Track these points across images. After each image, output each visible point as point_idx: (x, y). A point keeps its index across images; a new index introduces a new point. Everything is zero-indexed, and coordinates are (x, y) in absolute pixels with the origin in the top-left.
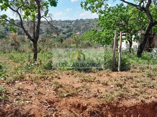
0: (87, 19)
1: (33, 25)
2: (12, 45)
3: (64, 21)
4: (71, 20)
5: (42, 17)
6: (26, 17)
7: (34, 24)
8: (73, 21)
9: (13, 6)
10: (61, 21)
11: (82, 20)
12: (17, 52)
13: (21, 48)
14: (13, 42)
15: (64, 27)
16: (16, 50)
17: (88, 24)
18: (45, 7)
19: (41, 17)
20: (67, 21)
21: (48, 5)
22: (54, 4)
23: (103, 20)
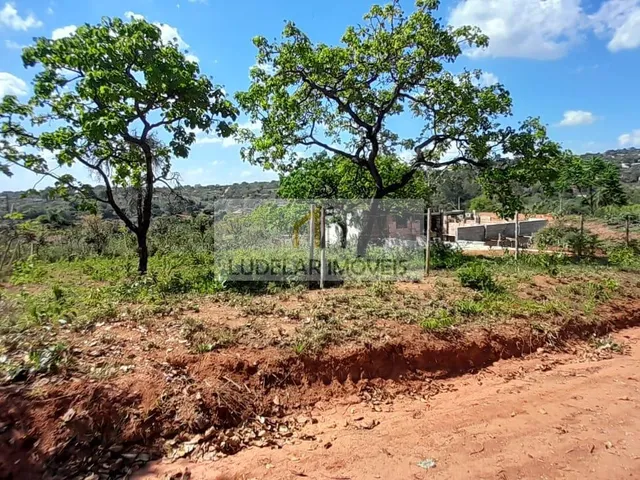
1: (137, 196)
2: (89, 243)
3: (208, 187)
4: (221, 185)
6: (121, 179)
7: (140, 196)
8: (226, 187)
9: (88, 156)
10: (200, 187)
11: (244, 183)
12: (101, 256)
13: (110, 248)
14: (92, 236)
15: (206, 200)
16: (99, 251)
17: (259, 192)
18: (162, 158)
19: (155, 180)
20: (212, 188)
21: (169, 154)
22: (182, 152)
23: (288, 183)
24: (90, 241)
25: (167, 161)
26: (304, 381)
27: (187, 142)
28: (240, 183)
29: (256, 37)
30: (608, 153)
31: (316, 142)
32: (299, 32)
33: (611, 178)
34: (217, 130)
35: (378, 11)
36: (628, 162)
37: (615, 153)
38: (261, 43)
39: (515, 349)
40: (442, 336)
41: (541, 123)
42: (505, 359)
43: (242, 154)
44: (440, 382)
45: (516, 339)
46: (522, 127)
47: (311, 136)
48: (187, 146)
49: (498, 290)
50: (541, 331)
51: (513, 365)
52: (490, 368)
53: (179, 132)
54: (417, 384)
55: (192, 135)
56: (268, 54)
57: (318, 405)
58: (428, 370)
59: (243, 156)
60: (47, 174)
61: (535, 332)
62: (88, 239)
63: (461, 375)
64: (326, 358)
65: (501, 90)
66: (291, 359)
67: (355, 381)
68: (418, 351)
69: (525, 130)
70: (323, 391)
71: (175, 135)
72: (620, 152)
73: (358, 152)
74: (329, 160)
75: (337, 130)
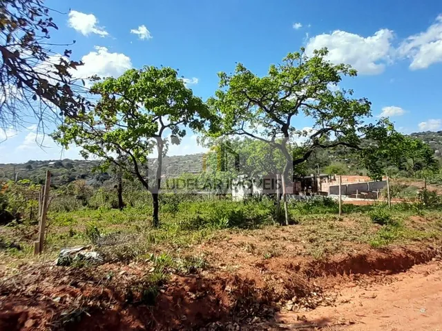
12: (87, 208)
14: (81, 194)
16: (85, 205)
17: (177, 162)
25: (167, 147)
26: (323, 274)
27: (181, 135)
29: (220, 72)
30: (413, 135)
31: (245, 133)
32: (245, 69)
33: (427, 152)
35: (291, 57)
36: (427, 140)
37: (418, 135)
38: (223, 76)
39: (422, 259)
40: (382, 250)
41: (391, 121)
42: (417, 264)
43: (198, 140)
44: (390, 276)
45: (420, 253)
46: (378, 123)
47: (242, 129)
48: (180, 137)
49: (397, 225)
50: (432, 248)
51: (423, 267)
52: (411, 269)
54: (379, 277)
56: (225, 82)
57: (336, 287)
58: (382, 270)
59: (198, 142)
61: (429, 249)
62: (78, 196)
63: (398, 273)
64: (331, 261)
65: (366, 102)
66: (313, 262)
67: (348, 274)
68: (374, 259)
69: (380, 126)
70: (335, 280)
72: (420, 134)
73: (273, 139)
74: (241, 143)
75: (255, 124)
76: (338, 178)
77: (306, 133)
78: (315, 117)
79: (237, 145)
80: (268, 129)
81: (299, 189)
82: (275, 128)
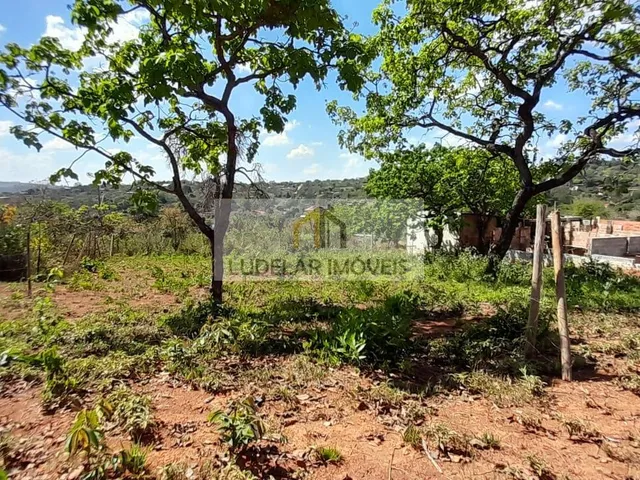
0: (328, 181)
1: (215, 187)
2: (166, 237)
3: (282, 184)
4: (294, 182)
5: (238, 170)
6: (194, 162)
8: (299, 184)
9: (152, 128)
10: (274, 184)
11: (317, 181)
12: (178, 251)
13: (187, 244)
14: (170, 230)
15: (280, 196)
16: (176, 247)
17: (331, 190)
18: (248, 133)
19: (235, 171)
20: (286, 184)
21: (258, 128)
22: (275, 124)
23: (380, 179)
24: (168, 235)
25: (255, 137)
27: (284, 110)
28: (313, 181)
31: (435, 123)
34: (339, 79)
43: (341, 139)
47: (429, 116)
48: (284, 115)
53: (273, 96)
55: (292, 98)
60: (91, 148)
62: (166, 233)
71: (268, 100)
73: (493, 139)
74: (427, 154)
75: (458, 111)
76: (603, 225)
77: (569, 125)
78: (592, 91)
79: (421, 158)
80: (482, 120)
81: (526, 240)
82: (498, 117)
